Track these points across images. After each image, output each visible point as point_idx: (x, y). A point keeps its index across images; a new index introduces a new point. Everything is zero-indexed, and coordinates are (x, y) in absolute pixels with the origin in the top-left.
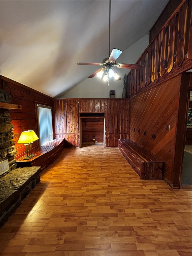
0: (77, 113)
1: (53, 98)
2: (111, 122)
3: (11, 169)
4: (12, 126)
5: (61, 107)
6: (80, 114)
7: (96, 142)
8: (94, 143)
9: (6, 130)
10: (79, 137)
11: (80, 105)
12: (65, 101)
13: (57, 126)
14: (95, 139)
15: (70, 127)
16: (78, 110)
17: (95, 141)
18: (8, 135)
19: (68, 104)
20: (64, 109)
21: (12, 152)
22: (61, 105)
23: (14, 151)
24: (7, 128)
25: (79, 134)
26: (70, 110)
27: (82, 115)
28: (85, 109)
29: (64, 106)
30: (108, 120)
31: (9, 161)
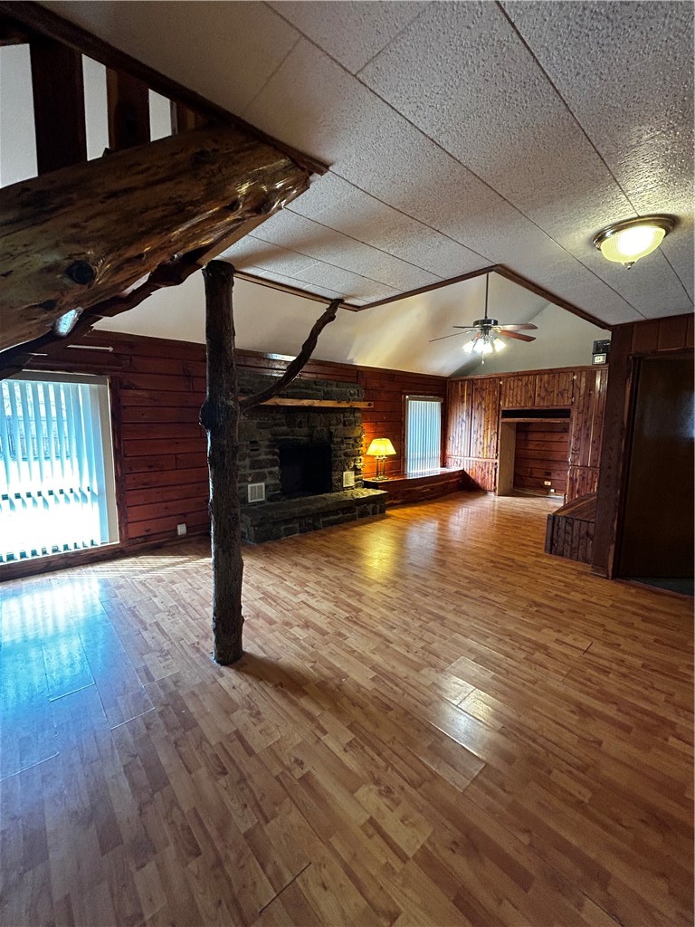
0: (495, 409)
1: (447, 378)
2: (588, 435)
3: (357, 486)
4: (363, 432)
5: (463, 397)
6: (503, 411)
7: (552, 491)
8: (548, 494)
9: (355, 435)
10: (496, 469)
11: (503, 389)
12: (472, 382)
13: (451, 439)
14: (549, 483)
15: (478, 443)
16: (497, 402)
17: (550, 487)
18: (357, 440)
19: (477, 389)
20: (468, 400)
21: (359, 465)
22: (463, 391)
23: (362, 464)
24: (357, 432)
25: (498, 461)
26: (480, 403)
27: (507, 414)
28: (515, 398)
29: (468, 395)
30: (579, 427)
31: (356, 474)
